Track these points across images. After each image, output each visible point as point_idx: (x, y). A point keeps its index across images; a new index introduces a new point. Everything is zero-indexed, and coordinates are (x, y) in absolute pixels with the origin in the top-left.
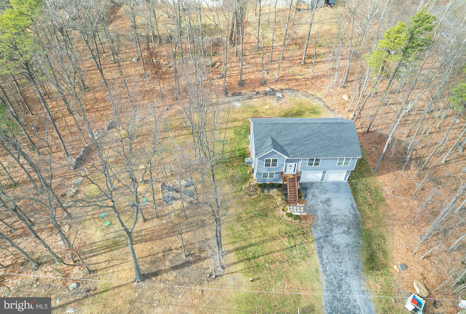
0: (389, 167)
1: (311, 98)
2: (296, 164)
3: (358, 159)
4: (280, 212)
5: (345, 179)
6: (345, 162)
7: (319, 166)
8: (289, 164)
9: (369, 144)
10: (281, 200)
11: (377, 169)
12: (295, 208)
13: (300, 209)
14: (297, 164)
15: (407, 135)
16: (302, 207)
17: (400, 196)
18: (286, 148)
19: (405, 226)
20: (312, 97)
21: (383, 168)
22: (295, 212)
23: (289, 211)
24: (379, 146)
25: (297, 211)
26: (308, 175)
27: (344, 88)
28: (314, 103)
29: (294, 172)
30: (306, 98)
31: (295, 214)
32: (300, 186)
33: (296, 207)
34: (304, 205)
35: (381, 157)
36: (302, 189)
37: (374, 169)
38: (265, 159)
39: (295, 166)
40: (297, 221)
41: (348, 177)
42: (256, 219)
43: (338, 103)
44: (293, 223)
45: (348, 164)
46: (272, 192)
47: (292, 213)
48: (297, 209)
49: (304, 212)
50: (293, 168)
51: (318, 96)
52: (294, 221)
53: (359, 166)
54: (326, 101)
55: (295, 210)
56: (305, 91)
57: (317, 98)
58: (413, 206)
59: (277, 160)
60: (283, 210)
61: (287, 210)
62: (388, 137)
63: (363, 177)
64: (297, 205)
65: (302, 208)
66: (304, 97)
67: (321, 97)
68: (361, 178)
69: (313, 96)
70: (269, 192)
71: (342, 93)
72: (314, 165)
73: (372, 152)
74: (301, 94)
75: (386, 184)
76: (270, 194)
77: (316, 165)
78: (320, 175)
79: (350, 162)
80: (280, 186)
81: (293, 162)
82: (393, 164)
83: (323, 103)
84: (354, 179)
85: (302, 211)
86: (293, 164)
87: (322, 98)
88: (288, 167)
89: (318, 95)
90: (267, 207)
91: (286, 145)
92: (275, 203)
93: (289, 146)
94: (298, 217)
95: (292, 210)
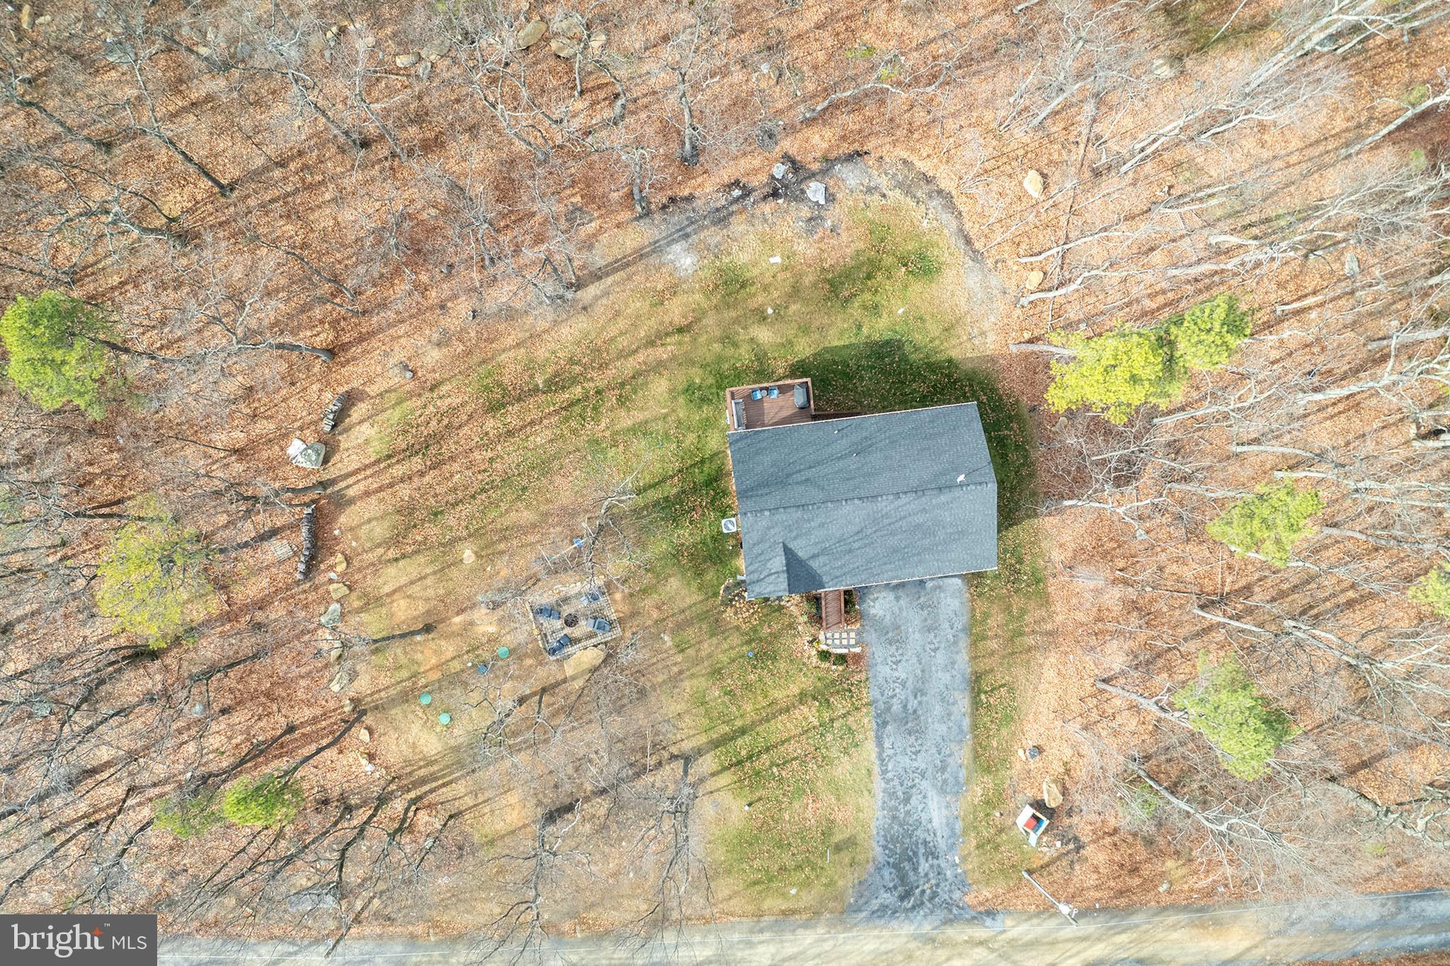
1: (919, 195)
4: (804, 648)
10: (807, 618)
12: (837, 635)
13: (848, 639)
16: (853, 631)
20: (923, 193)
22: (836, 645)
23: (823, 646)
25: (841, 642)
28: (925, 223)
30: (902, 198)
31: (835, 652)
33: (841, 633)
34: (858, 625)
40: (840, 667)
42: (752, 671)
44: (831, 672)
46: (787, 599)
47: (831, 649)
48: (841, 638)
49: (857, 643)
51: (942, 186)
52: (833, 668)
54: (964, 212)
55: (837, 642)
57: (940, 194)
60: (810, 643)
61: (819, 642)
64: (842, 626)
65: (853, 635)
66: (897, 194)
69: (927, 185)
83: (955, 222)
85: (852, 642)
87: (956, 195)
90: (775, 636)
91: (814, 557)
92: (791, 626)
93: (822, 559)
94: (842, 659)
95: (829, 642)
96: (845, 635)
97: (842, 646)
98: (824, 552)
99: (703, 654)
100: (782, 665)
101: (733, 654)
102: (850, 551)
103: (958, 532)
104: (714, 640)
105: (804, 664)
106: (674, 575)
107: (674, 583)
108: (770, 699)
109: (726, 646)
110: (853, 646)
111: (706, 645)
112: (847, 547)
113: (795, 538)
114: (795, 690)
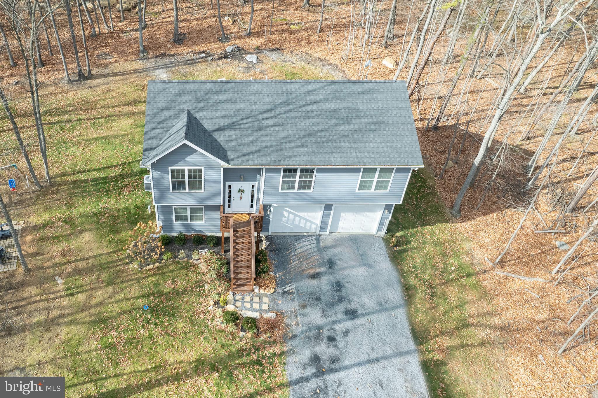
0: (488, 203)
1: (317, 64)
2: (253, 186)
3: (414, 171)
4: (209, 309)
5: (379, 229)
6: (378, 182)
7: (311, 191)
8: (236, 186)
9: (440, 152)
10: (214, 276)
11: (458, 206)
12: (248, 298)
13: (261, 303)
14: (256, 184)
15: (524, 136)
16: (266, 296)
17: (520, 275)
18: (221, 138)
19: (540, 357)
20: (319, 64)
21: (474, 206)
22: (246, 309)
23: (230, 308)
24: (462, 158)
25: (252, 306)
26: (285, 213)
27: (387, 47)
28: (321, 74)
29: (252, 206)
30: (306, 65)
31: (245, 316)
32: (268, 243)
33: (252, 298)
34: (272, 291)
35: (468, 180)
36: (272, 251)
37: (452, 207)
38: (170, 168)
39: (253, 191)
40: (249, 335)
41: (387, 222)
42: (143, 326)
43: (373, 72)
44: (238, 339)
45: (386, 187)
46: (196, 257)
47: (239, 313)
48: (252, 302)
49: (270, 310)
50: (247, 196)
51: (331, 62)
52: (242, 334)
53: (417, 199)
54: (347, 71)
55: (248, 305)
56: (307, 53)
57: (329, 64)
58: (557, 301)
59: (200, 171)
60: (216, 303)
61: (227, 303)
62: (481, 140)
63: (424, 224)
64: (253, 290)
65: (266, 300)
66: (303, 63)
67: (337, 62)
68: (421, 226)
69: (321, 61)
70: (189, 257)
71: (382, 56)
72: (299, 188)
73: (445, 171)
74: (298, 56)
75: (482, 242)
76: (191, 261)
77: (304, 188)
78: (316, 217)
79: (391, 179)
80: (217, 242)
81: (245, 180)
82: (498, 197)
83: (341, 74)
84: (402, 230)
85: (265, 307)
86: (246, 186)
87: (340, 64)
88: (235, 194)
89: (333, 59)
90: (177, 294)
91: (220, 129)
92: (199, 285)
93: (228, 133)
94: (252, 323)
95: (239, 304)
96: (256, 299)
97: (252, 309)
98: (231, 127)
99: (94, 301)
100: (181, 325)
101: (126, 305)
102: (260, 128)
103: (375, 123)
104: (110, 289)
105: (207, 326)
106: (90, 230)
107: (87, 237)
108: (157, 361)
109: (120, 296)
110: (266, 311)
111: (99, 293)
112: (256, 124)
113: (201, 109)
114: (191, 355)
